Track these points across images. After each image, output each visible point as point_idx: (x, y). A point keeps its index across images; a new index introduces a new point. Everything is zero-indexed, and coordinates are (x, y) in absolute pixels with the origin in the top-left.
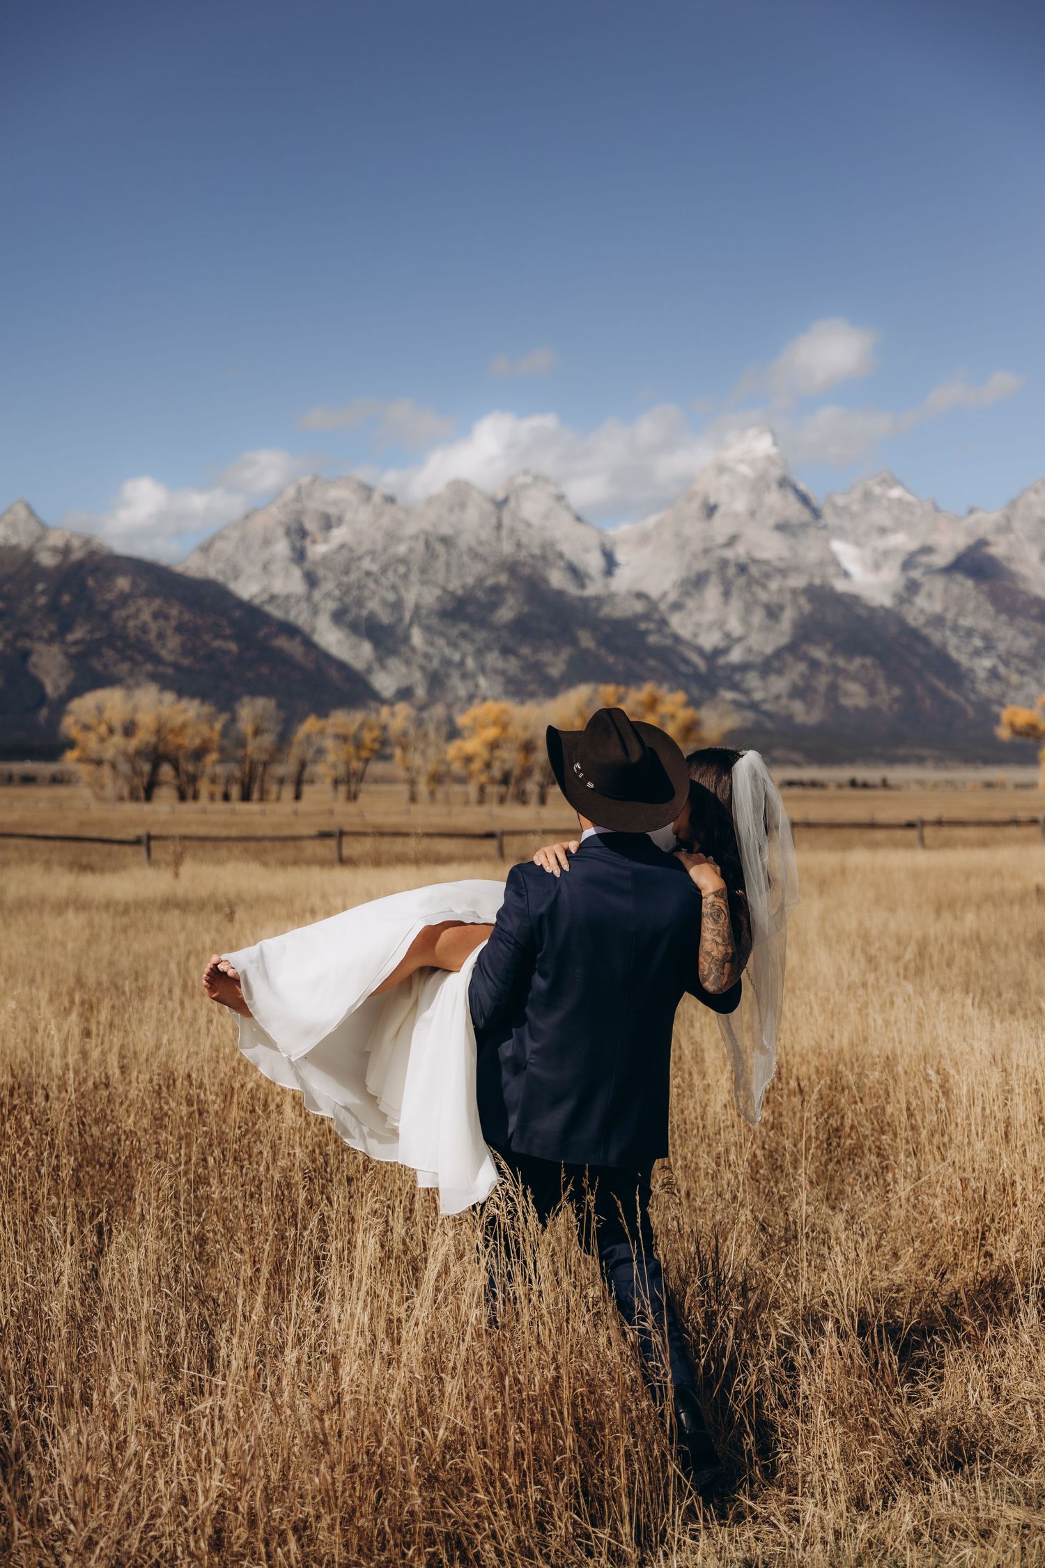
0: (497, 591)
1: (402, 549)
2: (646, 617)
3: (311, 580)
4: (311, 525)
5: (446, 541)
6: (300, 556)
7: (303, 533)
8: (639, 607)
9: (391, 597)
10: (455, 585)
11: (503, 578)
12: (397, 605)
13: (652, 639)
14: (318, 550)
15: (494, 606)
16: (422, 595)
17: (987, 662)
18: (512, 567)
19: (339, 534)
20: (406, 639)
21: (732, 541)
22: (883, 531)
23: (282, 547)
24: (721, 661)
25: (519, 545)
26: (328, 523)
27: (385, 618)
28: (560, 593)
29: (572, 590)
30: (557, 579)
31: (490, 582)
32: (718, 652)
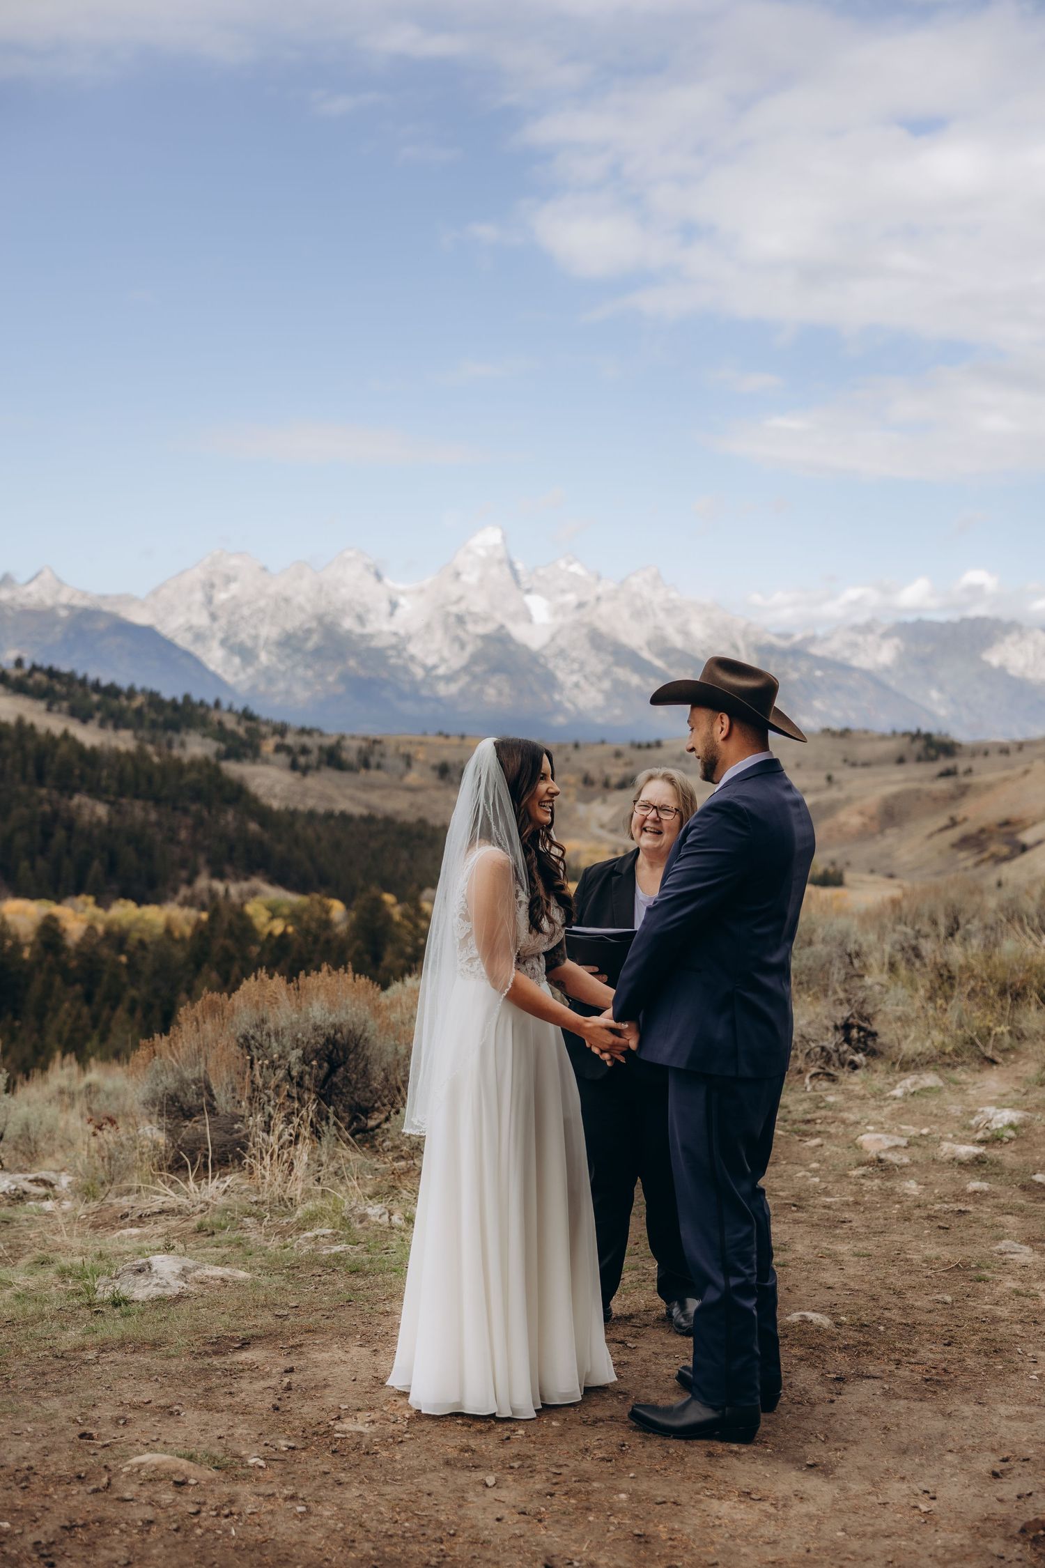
0: (309, 632)
1: (262, 603)
2: (393, 647)
3: (214, 617)
4: (218, 581)
5: (287, 600)
6: (209, 600)
7: (212, 586)
8: (393, 640)
9: (253, 632)
10: (289, 626)
11: (314, 624)
12: (256, 637)
13: (393, 661)
14: (221, 596)
15: (306, 639)
16: (269, 631)
17: (575, 678)
18: (320, 618)
19: (234, 588)
20: (257, 657)
21: (460, 599)
22: (563, 591)
23: (199, 596)
24: (434, 673)
25: (330, 603)
26: (229, 580)
27: (249, 643)
28: (350, 632)
29: (358, 630)
30: (348, 623)
31: (307, 626)
32: (435, 667)
